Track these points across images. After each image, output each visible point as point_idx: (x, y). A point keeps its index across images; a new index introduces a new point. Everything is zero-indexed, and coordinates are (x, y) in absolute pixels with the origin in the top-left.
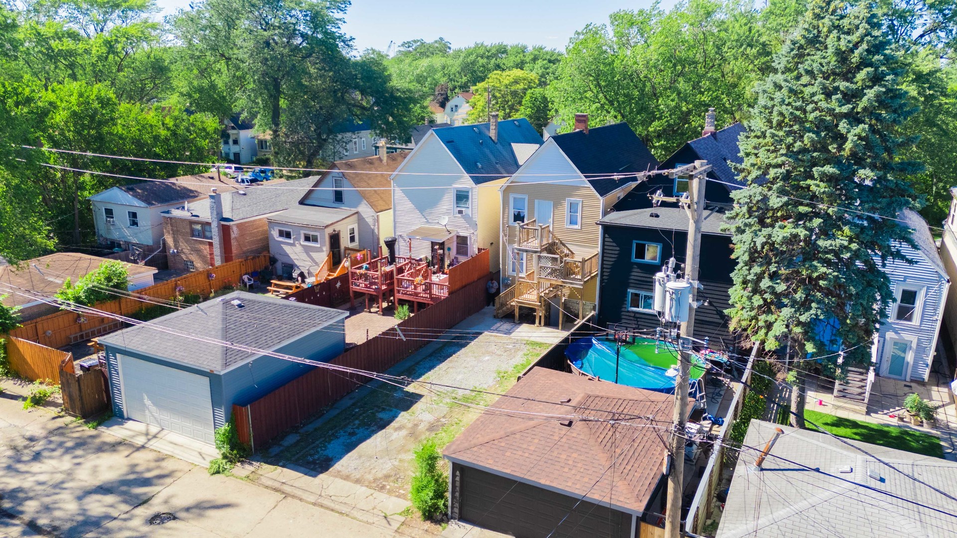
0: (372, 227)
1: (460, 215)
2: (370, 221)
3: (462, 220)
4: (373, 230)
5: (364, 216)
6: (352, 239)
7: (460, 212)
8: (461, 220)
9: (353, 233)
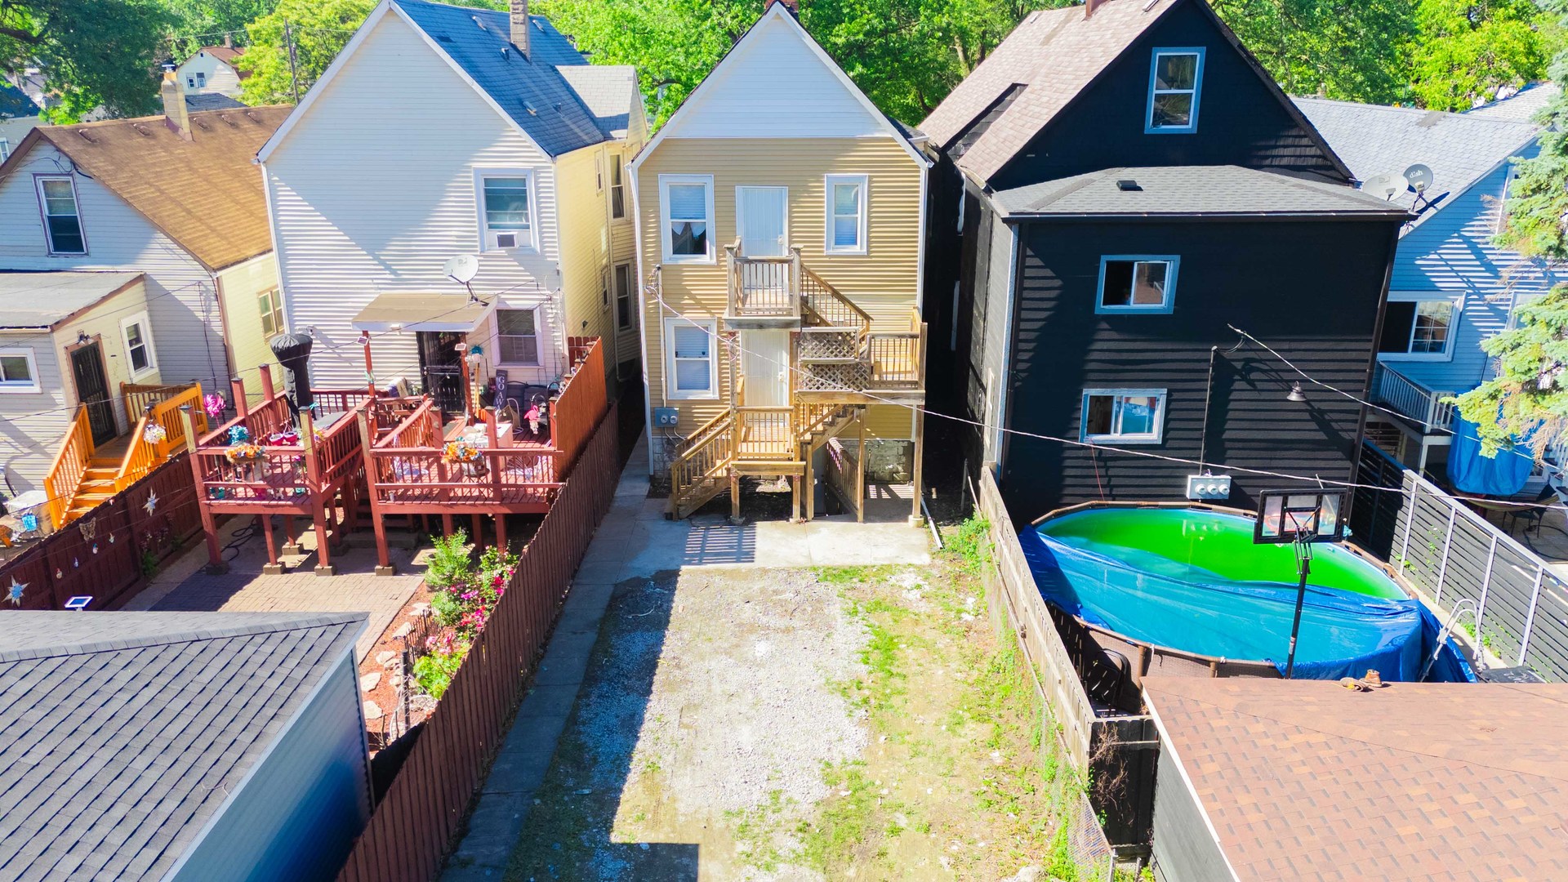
0: (201, 316)
1: (503, 251)
2: (189, 298)
3: (513, 266)
4: (205, 326)
5: (167, 285)
6: (139, 359)
7: (506, 241)
8: (507, 265)
9: (138, 340)
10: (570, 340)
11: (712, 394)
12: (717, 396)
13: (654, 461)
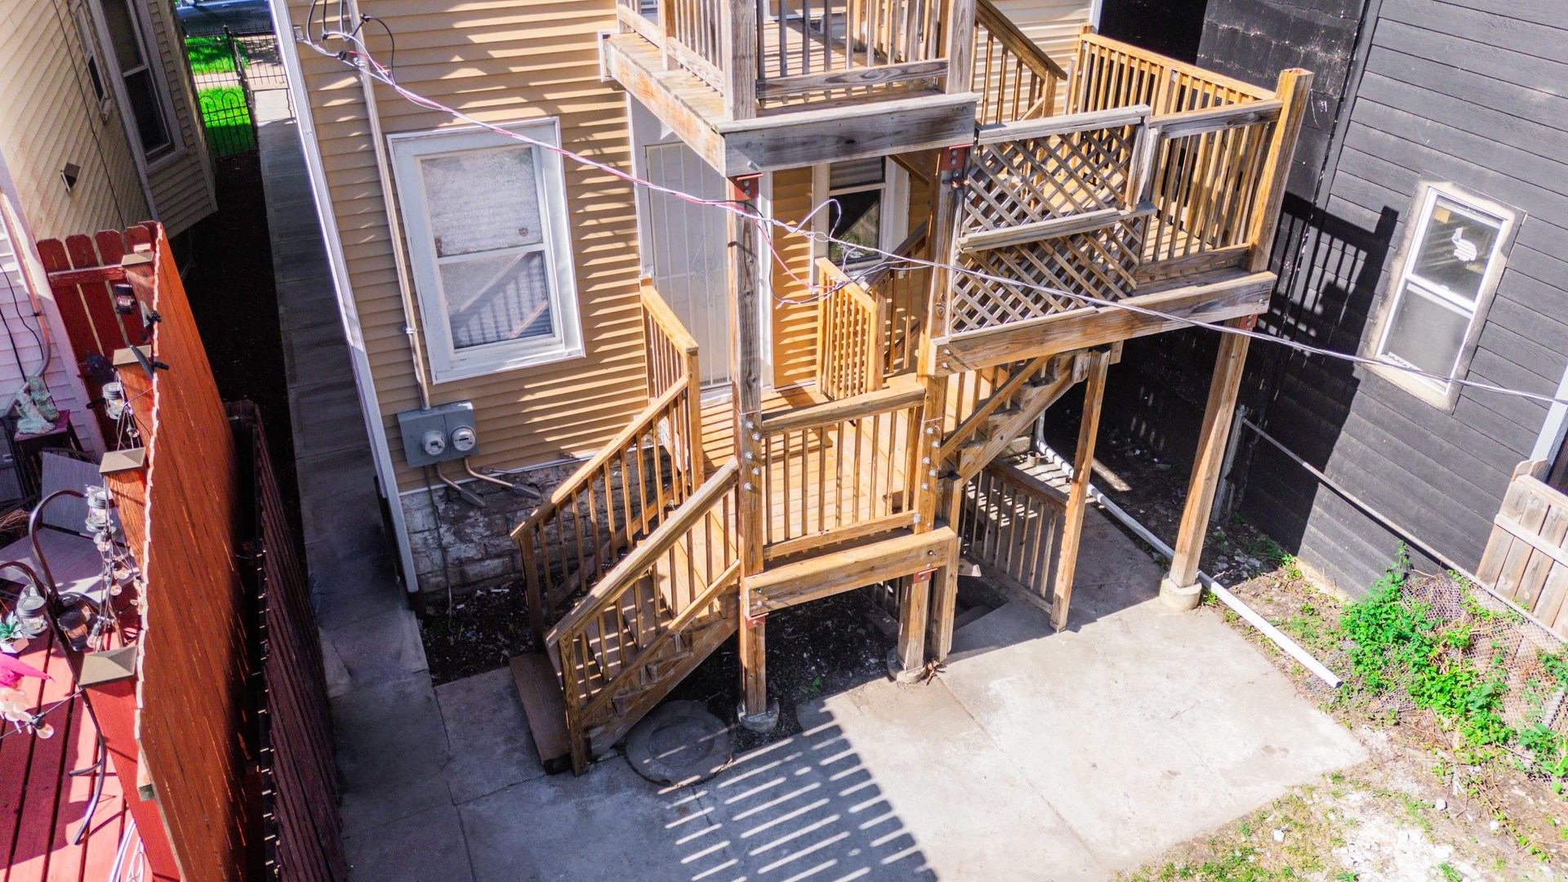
10: (48, 251)
11: (567, 345)
12: (578, 349)
13: (414, 552)
